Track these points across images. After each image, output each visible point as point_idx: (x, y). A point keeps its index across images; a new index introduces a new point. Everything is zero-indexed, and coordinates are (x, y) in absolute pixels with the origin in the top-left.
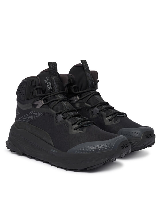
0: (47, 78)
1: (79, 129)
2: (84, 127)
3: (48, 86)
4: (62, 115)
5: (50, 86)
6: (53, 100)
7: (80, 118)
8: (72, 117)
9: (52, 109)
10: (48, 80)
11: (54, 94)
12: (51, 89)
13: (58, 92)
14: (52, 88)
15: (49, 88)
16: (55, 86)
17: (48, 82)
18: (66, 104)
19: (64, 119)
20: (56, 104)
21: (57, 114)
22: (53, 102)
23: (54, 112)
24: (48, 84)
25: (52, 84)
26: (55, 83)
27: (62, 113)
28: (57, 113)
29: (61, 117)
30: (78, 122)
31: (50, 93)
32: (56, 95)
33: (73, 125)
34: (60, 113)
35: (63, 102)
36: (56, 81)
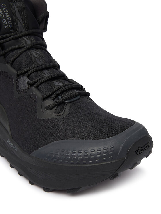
0: (4, 6)
1: (56, 107)
2: (65, 103)
3: (4, 21)
4: (28, 77)
5: (8, 20)
6: (13, 47)
7: (61, 84)
8: (46, 81)
9: (12, 64)
10: (5, 10)
11: (17, 36)
12: (11, 26)
13: (24, 32)
14: (13, 24)
15: (6, 25)
16: (18, 21)
17: (4, 13)
18: (37, 54)
19: (31, 85)
20: (19, 56)
21: (19, 76)
22: (14, 52)
23: (14, 71)
24: (5, 17)
25: (11, 17)
26: (18, 15)
27: (28, 73)
28: (19, 72)
29: (24, 80)
30: (55, 94)
31: (8, 35)
32: (21, 37)
33: (44, 99)
34: (24, 74)
35: (31, 50)
36: (19, 11)
